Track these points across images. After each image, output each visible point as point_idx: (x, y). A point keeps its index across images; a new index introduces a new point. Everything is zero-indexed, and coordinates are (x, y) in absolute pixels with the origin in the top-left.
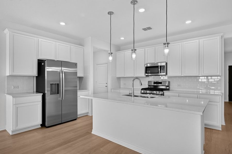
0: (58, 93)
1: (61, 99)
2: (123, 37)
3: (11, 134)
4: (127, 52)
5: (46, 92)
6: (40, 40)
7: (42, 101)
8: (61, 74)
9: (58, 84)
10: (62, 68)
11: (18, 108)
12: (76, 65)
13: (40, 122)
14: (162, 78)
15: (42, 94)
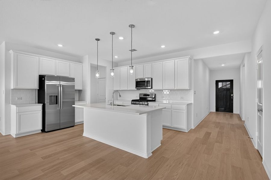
0: (57, 104)
1: (59, 109)
2: (117, 56)
3: (14, 137)
4: (123, 68)
5: (46, 103)
6: (41, 58)
7: (42, 110)
8: (59, 88)
9: (57, 96)
10: (61, 82)
11: (21, 116)
12: (73, 80)
13: (40, 127)
14: (150, 91)
15: (42, 104)
